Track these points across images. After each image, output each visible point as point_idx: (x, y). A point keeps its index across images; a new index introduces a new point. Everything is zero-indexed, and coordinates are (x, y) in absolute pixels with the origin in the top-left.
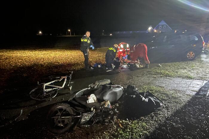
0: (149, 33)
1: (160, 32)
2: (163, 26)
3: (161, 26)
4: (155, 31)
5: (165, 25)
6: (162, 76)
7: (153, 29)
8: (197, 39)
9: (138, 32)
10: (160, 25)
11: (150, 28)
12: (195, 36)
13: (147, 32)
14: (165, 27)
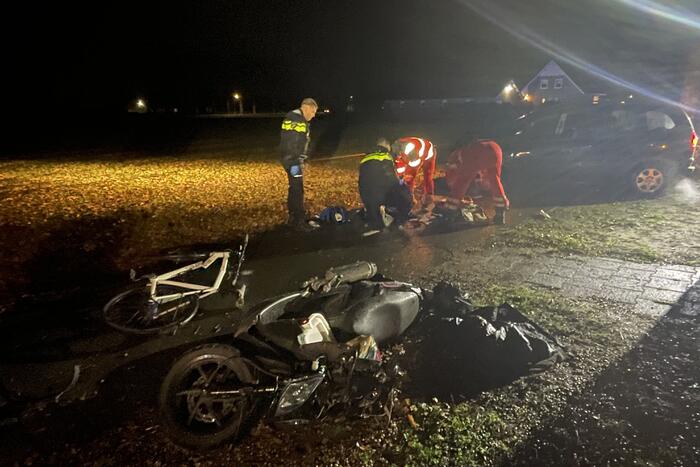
0: (506, 105)
1: (544, 100)
2: (551, 79)
3: (546, 81)
4: (527, 98)
5: (560, 77)
6: (551, 252)
7: (520, 90)
8: (670, 125)
9: (468, 100)
10: (546, 78)
11: (508, 89)
12: (666, 116)
13: (500, 102)
14: (559, 85)
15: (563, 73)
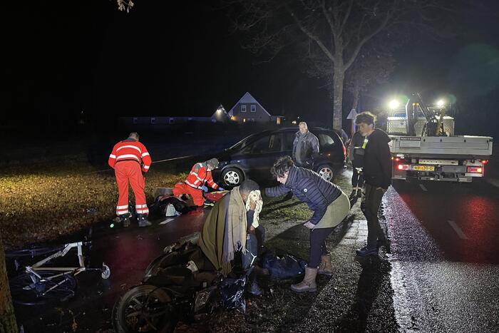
0: (218, 122)
1: (244, 120)
2: (248, 105)
3: (245, 107)
4: (233, 118)
5: (254, 104)
7: (228, 112)
8: (331, 142)
9: (190, 119)
10: (244, 104)
11: (219, 112)
12: (329, 137)
13: (215, 121)
14: (254, 110)
15: (255, 101)
